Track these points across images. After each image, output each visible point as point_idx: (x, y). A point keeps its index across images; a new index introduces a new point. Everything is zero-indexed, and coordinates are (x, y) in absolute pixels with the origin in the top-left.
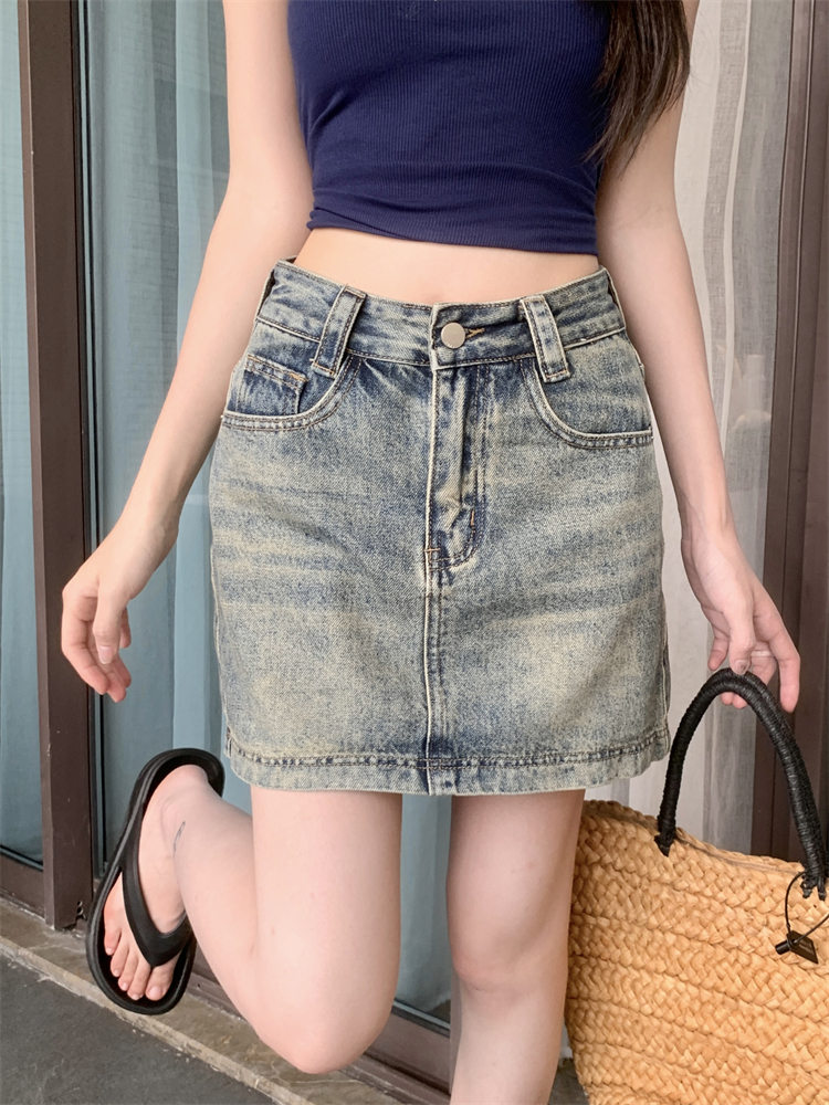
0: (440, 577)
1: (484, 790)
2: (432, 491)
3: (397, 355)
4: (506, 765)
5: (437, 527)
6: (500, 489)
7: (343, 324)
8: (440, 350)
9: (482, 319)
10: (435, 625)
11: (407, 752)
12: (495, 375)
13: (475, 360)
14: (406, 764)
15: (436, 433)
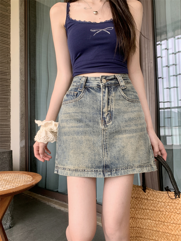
0: (105, 126)
1: (117, 175)
2: (102, 109)
3: (94, 86)
4: (121, 170)
5: (104, 117)
6: (115, 109)
7: (84, 82)
8: (102, 83)
9: (109, 78)
10: (105, 136)
11: (100, 168)
12: (113, 87)
13: (109, 85)
14: (100, 171)
15: (103, 98)
